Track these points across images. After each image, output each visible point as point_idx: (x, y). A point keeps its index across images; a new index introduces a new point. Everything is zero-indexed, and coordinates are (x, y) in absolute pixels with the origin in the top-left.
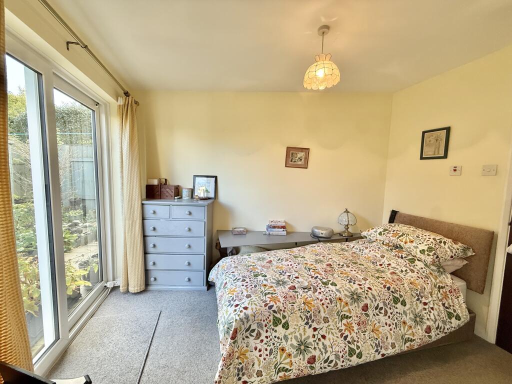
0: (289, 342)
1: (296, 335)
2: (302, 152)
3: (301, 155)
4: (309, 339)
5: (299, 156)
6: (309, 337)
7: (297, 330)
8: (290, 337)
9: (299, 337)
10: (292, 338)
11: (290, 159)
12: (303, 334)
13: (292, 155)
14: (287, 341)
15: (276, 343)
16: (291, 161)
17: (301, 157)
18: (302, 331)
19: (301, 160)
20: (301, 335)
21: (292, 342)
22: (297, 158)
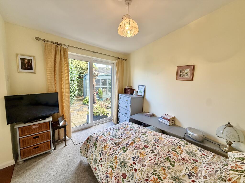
0: (120, 157)
1: (125, 156)
2: (188, 68)
3: (187, 70)
4: (128, 163)
5: (186, 71)
6: (129, 162)
7: (127, 156)
8: (122, 155)
9: (125, 158)
10: (122, 156)
11: (179, 75)
12: (128, 159)
13: (181, 71)
14: (120, 155)
15: (116, 153)
16: (180, 76)
17: (188, 72)
18: (128, 158)
19: (187, 74)
20: (126, 158)
21: (121, 158)
22: (185, 74)
